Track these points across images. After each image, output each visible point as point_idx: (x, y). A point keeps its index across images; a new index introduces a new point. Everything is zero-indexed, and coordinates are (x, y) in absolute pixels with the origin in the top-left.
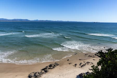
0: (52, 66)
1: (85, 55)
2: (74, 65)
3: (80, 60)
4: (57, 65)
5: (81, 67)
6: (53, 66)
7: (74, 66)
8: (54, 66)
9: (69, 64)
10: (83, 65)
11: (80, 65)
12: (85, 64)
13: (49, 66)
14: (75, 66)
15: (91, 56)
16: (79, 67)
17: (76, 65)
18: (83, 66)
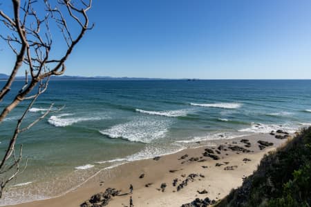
0: (99, 200)
1: (182, 158)
2: (159, 187)
3: (171, 171)
4: (113, 195)
5: (178, 189)
6: (102, 198)
7: (159, 190)
8: (106, 197)
9: (147, 186)
10: (181, 183)
11: (174, 185)
12: (187, 180)
13: (91, 201)
14: (163, 191)
15: (195, 160)
16: (174, 191)
17: (163, 186)
18: (182, 187)
